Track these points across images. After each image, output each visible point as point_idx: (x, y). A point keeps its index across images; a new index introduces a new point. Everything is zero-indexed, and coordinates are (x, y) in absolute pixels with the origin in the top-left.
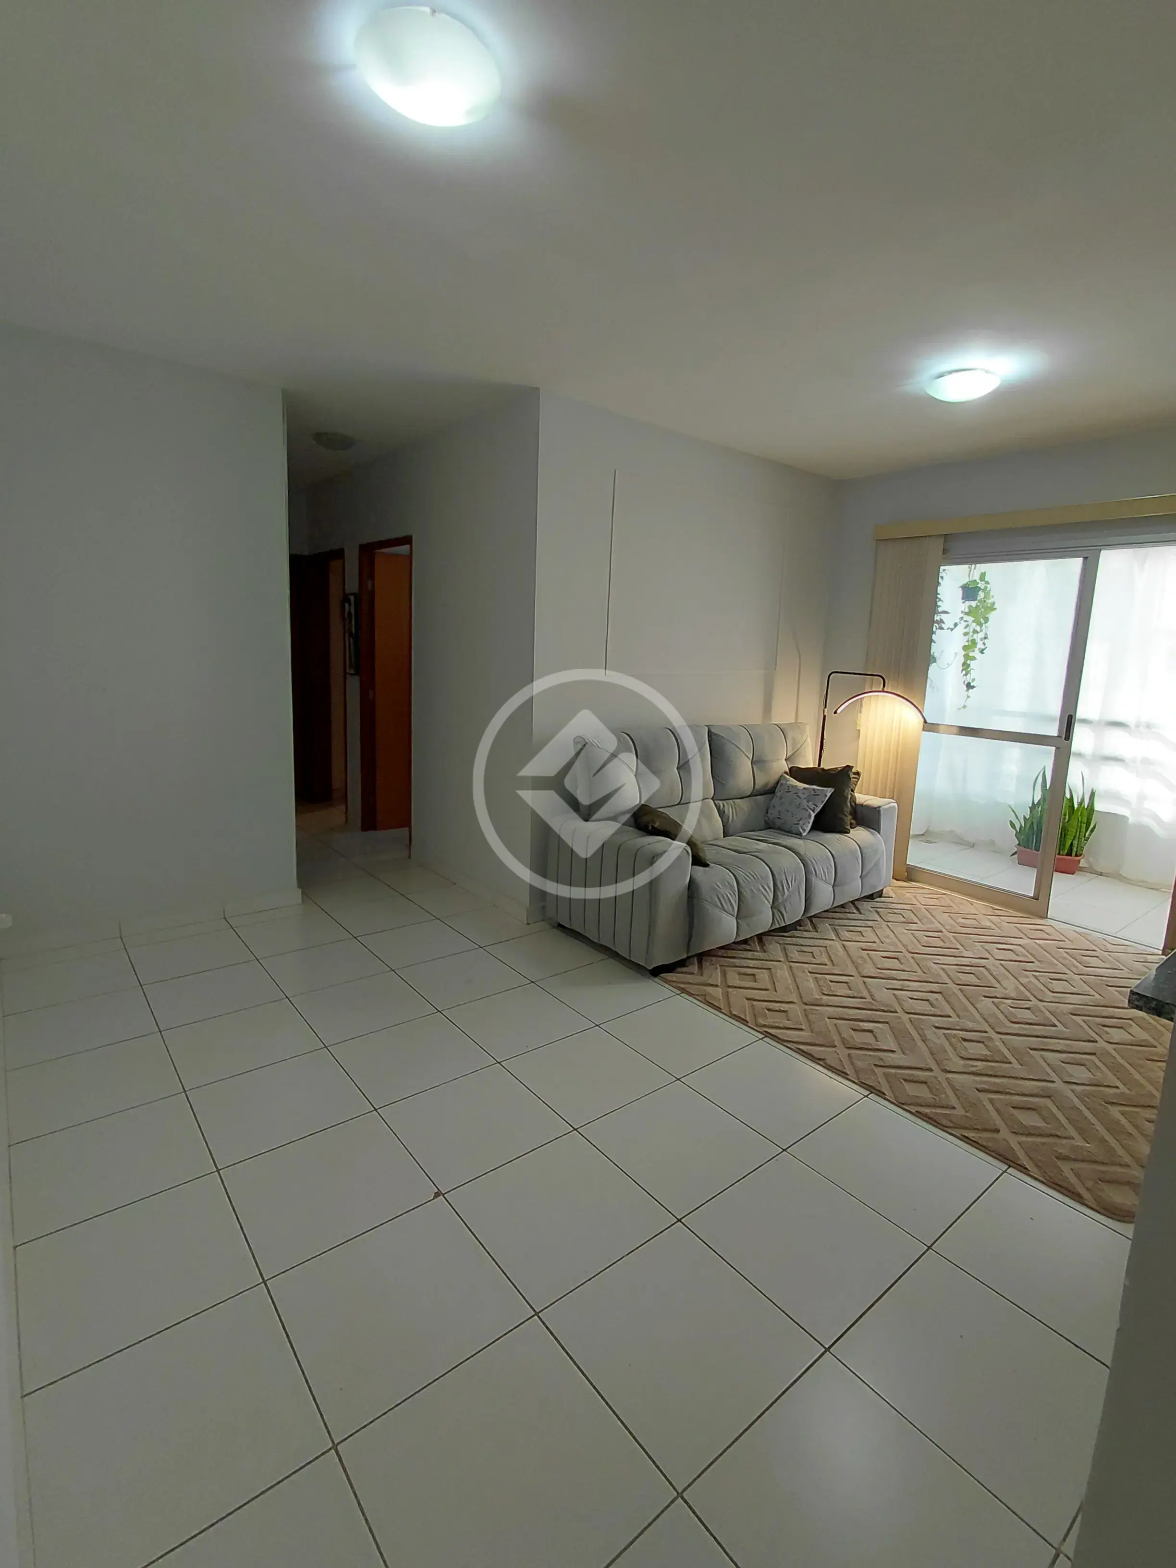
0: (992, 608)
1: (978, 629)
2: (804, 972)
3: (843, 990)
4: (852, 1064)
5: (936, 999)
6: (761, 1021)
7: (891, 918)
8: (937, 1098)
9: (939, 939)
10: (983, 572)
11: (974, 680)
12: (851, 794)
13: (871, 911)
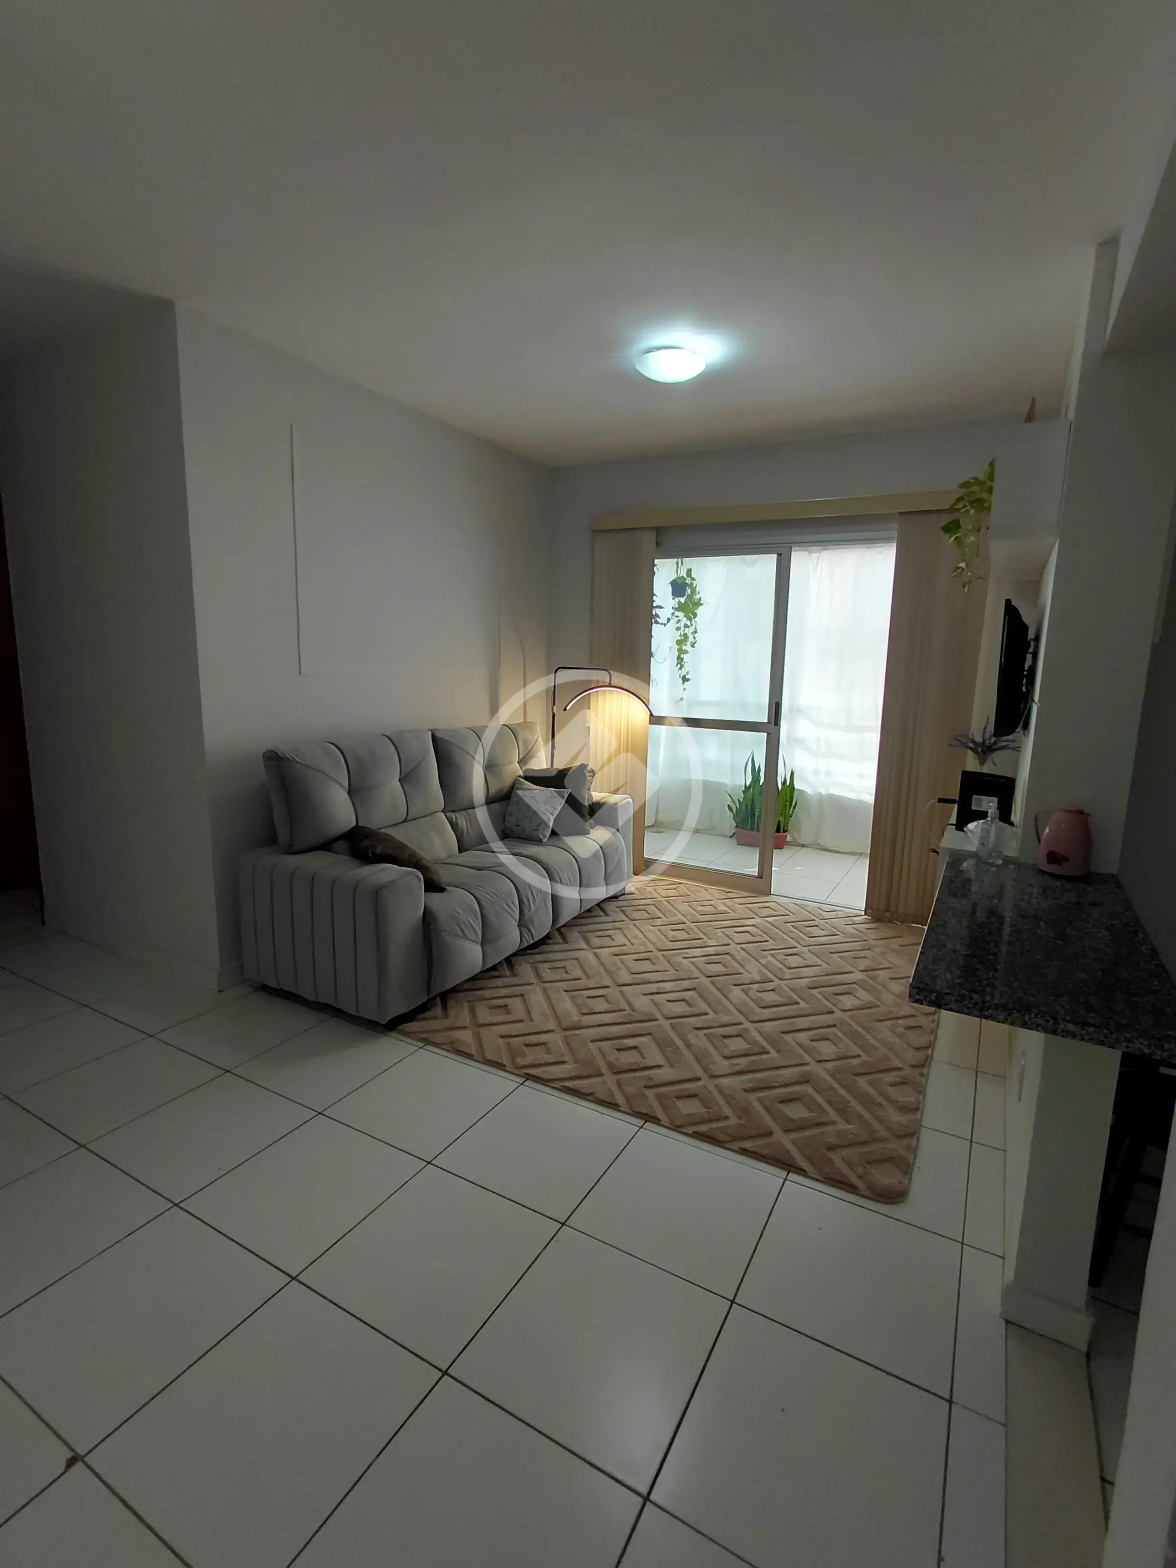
0: (699, 604)
1: (688, 623)
2: (559, 992)
3: (601, 1005)
4: (623, 1092)
5: (692, 997)
6: (520, 1061)
7: (637, 915)
8: (710, 1111)
9: (684, 931)
10: (690, 568)
11: (688, 673)
12: (588, 793)
13: (616, 912)
